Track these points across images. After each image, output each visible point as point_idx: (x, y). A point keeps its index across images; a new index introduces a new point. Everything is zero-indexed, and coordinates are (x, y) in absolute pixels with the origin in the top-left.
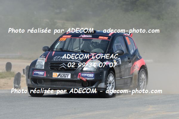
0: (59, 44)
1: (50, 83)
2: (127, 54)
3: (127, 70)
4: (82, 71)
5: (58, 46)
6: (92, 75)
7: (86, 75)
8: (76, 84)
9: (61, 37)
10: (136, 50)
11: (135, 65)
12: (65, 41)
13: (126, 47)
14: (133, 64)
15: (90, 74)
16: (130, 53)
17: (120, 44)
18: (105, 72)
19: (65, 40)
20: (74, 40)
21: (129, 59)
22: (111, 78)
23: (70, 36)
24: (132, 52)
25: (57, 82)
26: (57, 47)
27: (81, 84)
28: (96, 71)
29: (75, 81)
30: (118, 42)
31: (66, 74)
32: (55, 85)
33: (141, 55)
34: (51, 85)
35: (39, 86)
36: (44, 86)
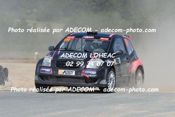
0: (63, 44)
1: (56, 79)
2: (126, 54)
3: (126, 69)
4: (85, 68)
5: (62, 45)
6: (95, 72)
7: (89, 72)
8: (80, 80)
9: (66, 38)
10: (133, 51)
11: (132, 65)
12: (69, 42)
13: (124, 48)
14: (131, 63)
15: (92, 71)
16: (129, 54)
17: (119, 45)
18: (106, 70)
19: (69, 40)
20: (77, 41)
21: (127, 59)
22: (112, 75)
23: (74, 37)
24: (130, 53)
25: (63, 79)
26: (62, 47)
27: (84, 81)
28: (98, 69)
29: (79, 78)
30: (118, 43)
31: (71, 71)
32: (61, 81)
33: (138, 56)
34: (57, 81)
35: (46, 82)
36: (51, 82)
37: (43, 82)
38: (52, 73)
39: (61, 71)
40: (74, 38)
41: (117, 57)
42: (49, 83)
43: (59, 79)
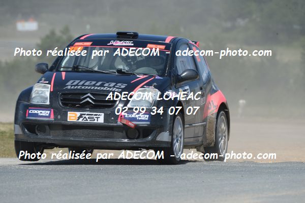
1: (62, 132)
3: (199, 111)
6: (146, 116)
7: (133, 116)
9: (72, 45)
10: (209, 73)
11: (209, 103)
13: (195, 66)
21: (201, 89)
23: (90, 43)
24: (204, 76)
27: (124, 134)
32: (73, 136)
34: (65, 136)
35: (41, 137)
36: (50, 137)
37: (33, 138)
38: (53, 119)
39: (74, 115)
40: (91, 45)
41: (184, 84)
42: (48, 139)
43: (68, 132)
